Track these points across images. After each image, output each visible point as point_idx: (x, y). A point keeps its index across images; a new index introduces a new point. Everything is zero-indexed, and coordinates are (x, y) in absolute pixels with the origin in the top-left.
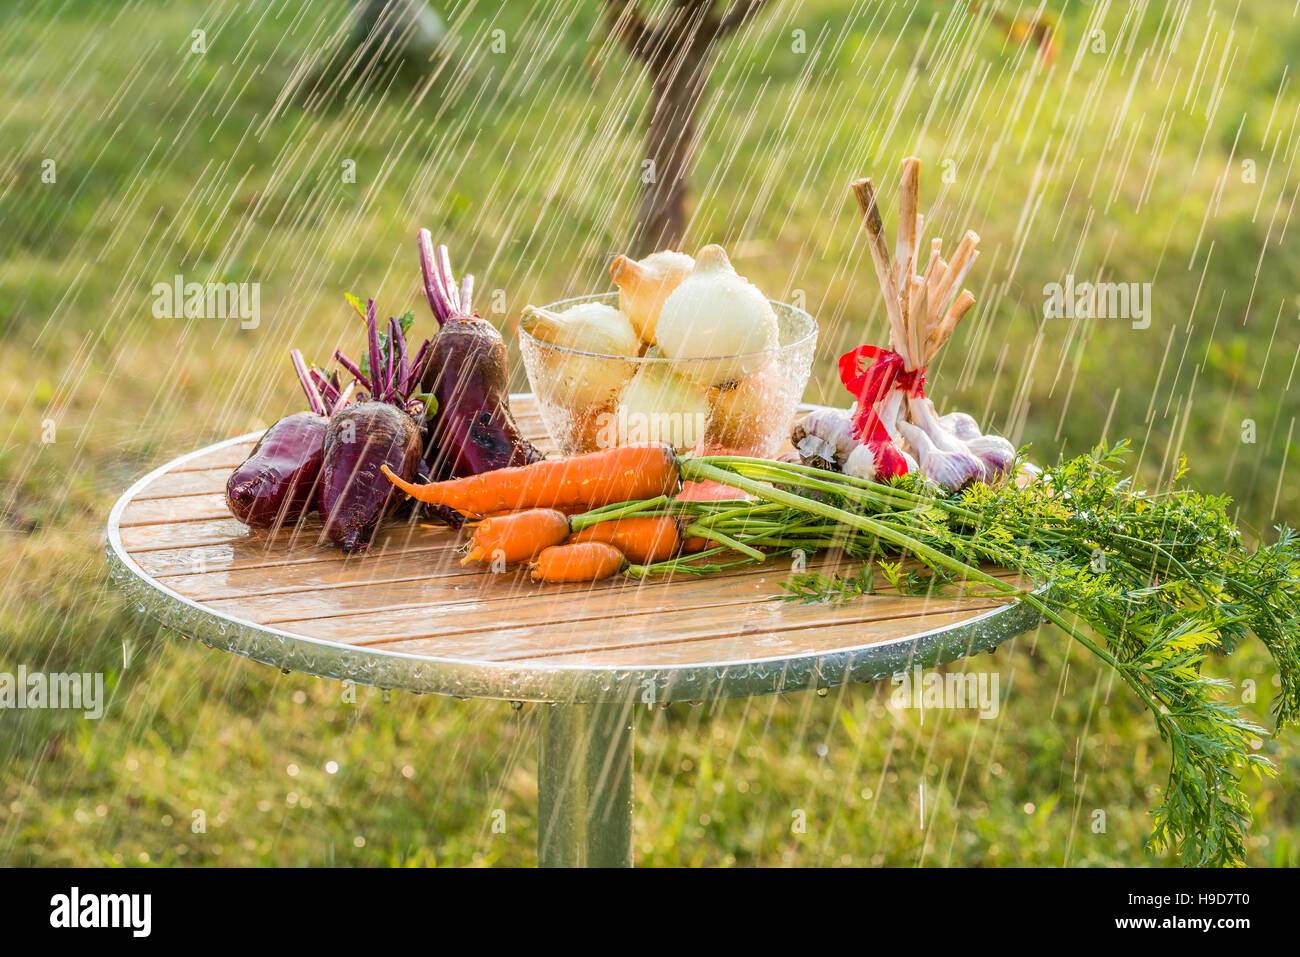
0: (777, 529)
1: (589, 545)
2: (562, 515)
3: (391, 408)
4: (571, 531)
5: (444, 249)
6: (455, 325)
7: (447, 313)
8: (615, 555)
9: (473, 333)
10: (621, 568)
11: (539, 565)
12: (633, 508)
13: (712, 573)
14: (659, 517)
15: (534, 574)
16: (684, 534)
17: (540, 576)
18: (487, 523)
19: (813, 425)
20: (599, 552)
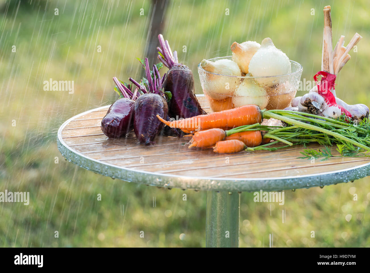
0: (295, 135)
1: (233, 141)
2: (223, 131)
3: (157, 95)
4: (226, 136)
5: (167, 42)
6: (176, 67)
7: (172, 63)
8: (242, 144)
9: (182, 70)
10: (244, 148)
11: (216, 148)
12: (248, 128)
13: (275, 150)
14: (255, 131)
15: (214, 150)
16: (264, 137)
17: (217, 151)
18: (197, 133)
19: (314, 98)
20: (237, 143)
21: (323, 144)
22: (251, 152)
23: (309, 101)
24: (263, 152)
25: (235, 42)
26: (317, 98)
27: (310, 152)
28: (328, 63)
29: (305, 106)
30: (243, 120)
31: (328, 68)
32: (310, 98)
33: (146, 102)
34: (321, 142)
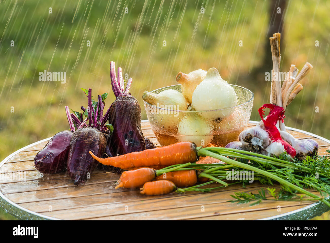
2: (153, 170)
3: (95, 130)
4: (156, 176)
6: (121, 98)
7: (119, 93)
8: (172, 184)
9: (127, 101)
10: (174, 190)
11: (143, 189)
12: (179, 167)
13: (208, 191)
14: (189, 170)
15: (142, 192)
16: (199, 176)
17: (144, 193)
18: (125, 173)
19: (255, 134)
20: (165, 184)
21: (265, 183)
22: (182, 194)
23: (250, 137)
24: (196, 193)
25: (181, 72)
26: (258, 134)
27: (241, 195)
28: (275, 94)
29: (246, 141)
30: (176, 158)
31: (275, 100)
32: (251, 134)
33: (80, 137)
34: (262, 181)
